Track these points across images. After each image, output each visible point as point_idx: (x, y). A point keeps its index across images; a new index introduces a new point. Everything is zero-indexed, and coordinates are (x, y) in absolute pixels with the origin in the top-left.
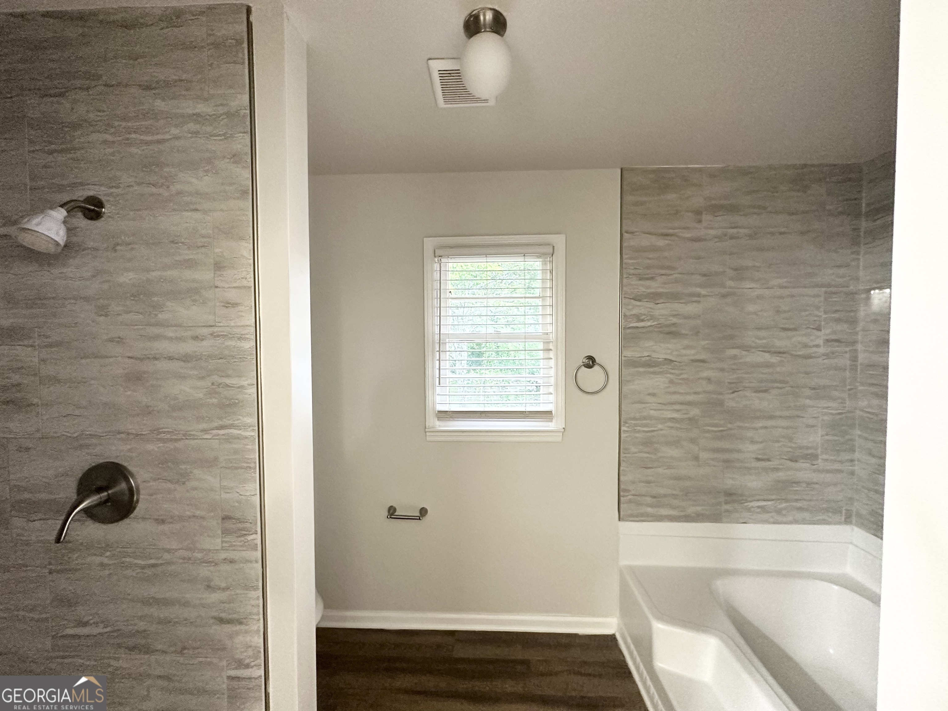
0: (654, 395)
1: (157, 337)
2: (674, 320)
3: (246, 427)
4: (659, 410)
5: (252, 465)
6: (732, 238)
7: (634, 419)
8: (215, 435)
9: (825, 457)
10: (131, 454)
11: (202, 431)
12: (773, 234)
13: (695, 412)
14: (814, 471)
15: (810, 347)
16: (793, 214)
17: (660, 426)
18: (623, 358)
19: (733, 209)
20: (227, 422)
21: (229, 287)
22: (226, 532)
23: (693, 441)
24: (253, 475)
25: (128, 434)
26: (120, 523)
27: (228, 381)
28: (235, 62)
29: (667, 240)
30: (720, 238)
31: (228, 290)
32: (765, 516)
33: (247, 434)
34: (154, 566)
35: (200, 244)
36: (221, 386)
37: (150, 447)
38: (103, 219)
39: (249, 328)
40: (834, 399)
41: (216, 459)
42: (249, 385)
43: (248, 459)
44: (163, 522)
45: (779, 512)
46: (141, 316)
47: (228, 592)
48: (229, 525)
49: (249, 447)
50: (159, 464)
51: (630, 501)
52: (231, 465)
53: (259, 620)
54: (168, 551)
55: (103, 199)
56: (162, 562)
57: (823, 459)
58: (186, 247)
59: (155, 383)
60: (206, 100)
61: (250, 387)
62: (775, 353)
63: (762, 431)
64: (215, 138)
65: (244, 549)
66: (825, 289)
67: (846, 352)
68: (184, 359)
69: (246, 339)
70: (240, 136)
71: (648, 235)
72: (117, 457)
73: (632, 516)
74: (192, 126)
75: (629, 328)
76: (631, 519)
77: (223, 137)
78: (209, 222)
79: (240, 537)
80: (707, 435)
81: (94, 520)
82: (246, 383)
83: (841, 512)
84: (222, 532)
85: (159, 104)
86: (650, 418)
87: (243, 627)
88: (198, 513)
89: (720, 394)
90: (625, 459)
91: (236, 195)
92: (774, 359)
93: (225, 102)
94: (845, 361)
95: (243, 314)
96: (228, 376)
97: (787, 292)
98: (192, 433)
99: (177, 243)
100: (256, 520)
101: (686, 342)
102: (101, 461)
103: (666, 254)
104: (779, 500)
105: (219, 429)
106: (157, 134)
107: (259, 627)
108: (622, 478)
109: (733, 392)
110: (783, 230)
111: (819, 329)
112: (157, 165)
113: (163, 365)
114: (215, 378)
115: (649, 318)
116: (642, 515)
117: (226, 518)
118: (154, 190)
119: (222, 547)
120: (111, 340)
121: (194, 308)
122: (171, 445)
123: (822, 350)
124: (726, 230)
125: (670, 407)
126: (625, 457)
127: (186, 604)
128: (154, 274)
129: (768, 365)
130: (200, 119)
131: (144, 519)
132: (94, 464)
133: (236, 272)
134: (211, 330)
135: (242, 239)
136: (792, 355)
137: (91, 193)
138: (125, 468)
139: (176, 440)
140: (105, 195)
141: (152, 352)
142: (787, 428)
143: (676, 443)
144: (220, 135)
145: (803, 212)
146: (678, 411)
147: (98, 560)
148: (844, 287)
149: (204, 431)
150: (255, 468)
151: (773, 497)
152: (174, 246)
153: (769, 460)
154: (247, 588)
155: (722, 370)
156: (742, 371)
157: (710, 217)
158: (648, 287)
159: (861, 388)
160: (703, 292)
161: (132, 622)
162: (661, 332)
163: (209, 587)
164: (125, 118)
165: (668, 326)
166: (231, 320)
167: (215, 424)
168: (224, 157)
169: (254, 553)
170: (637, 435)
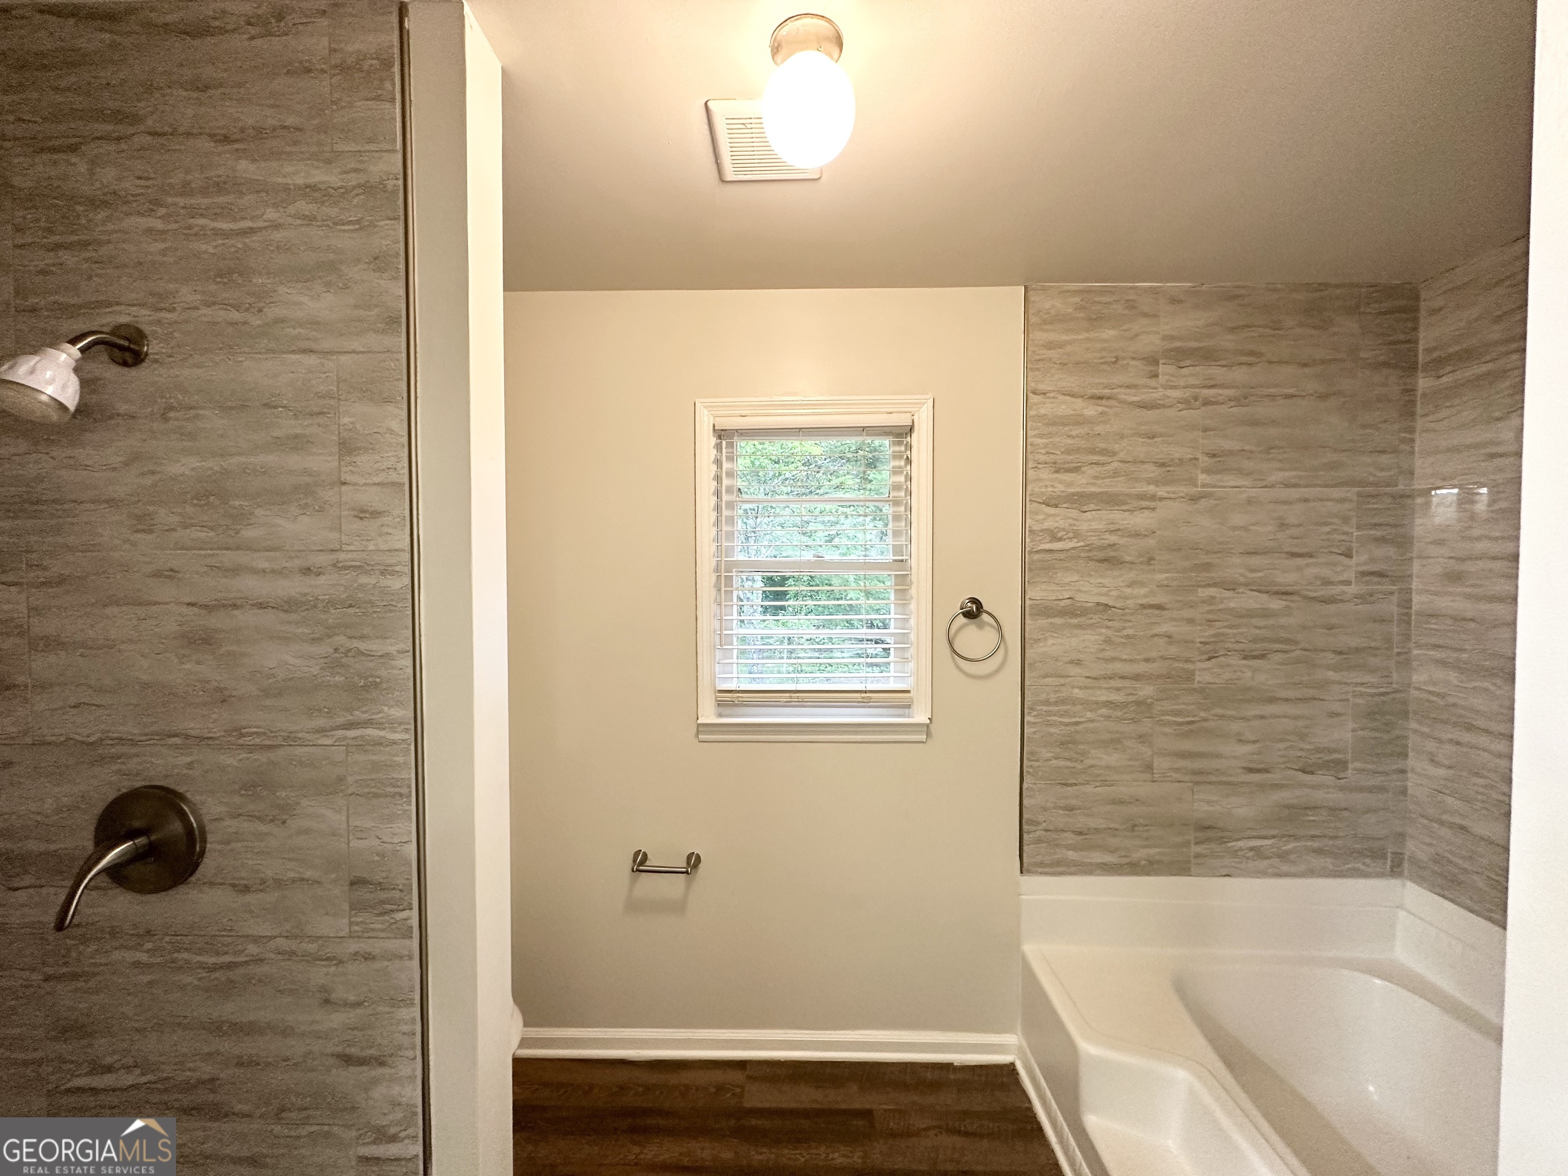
0: (1078, 663)
1: (236, 571)
2: (1113, 539)
3: (393, 724)
4: (1086, 688)
5: (404, 791)
6: (1207, 403)
7: (1047, 703)
8: (338, 739)
9: (1358, 765)
10: (190, 772)
11: (318, 731)
12: (1272, 397)
13: (1147, 691)
14: (1342, 789)
15: (1332, 583)
16: (1305, 365)
17: (1089, 715)
18: (1028, 602)
19: (1208, 356)
20: (359, 715)
21: (365, 484)
22: (356, 906)
23: (1142, 738)
24: (407, 808)
25: (187, 737)
26: (171, 892)
27: (362, 646)
28: (377, 98)
29: (1101, 406)
30: (1187, 403)
31: (364, 488)
32: (1263, 864)
33: (397, 736)
34: (230, 966)
35: (316, 409)
36: (350, 654)
37: (227, 760)
38: (144, 364)
39: (401, 554)
40: (1373, 671)
41: (342, 780)
42: (399, 652)
43: (397, 780)
44: (246, 889)
45: (1283, 856)
46: (212, 534)
47: (359, 1011)
48: (364, 894)
49: (400, 759)
50: (241, 789)
51: (1039, 841)
52: (367, 790)
53: (414, 1058)
54: (256, 940)
55: (147, 329)
56: (244, 959)
57: (1355, 769)
58: (291, 413)
59: (234, 648)
60: (329, 162)
61: (401, 656)
62: (1277, 593)
63: (1256, 723)
64: (343, 228)
65: (390, 935)
66: (1357, 489)
67: (1392, 593)
68: (286, 607)
69: (393, 573)
70: (387, 225)
71: (1068, 398)
72: (167, 776)
73: (1041, 864)
74: (303, 206)
75: (1037, 552)
76: (1040, 870)
77: (357, 227)
78: (332, 372)
79: (381, 914)
80: (1167, 730)
81: (125, 888)
82: (395, 648)
83: (1384, 857)
84: (351, 907)
85: (245, 168)
86: (1074, 702)
87: (386, 1071)
88: (308, 874)
89: (1187, 661)
90: (1031, 770)
91: (379, 325)
92: (1276, 604)
93: (361, 166)
94: (1391, 607)
95: (390, 531)
96: (362, 637)
97: (1295, 493)
98: (300, 735)
99: (275, 407)
100: (411, 885)
101: (1131, 575)
102: (138, 784)
103: (1099, 429)
104: (1284, 836)
105: (346, 729)
106: (243, 218)
107: (414, 1070)
108: (1025, 802)
109: (1209, 659)
110: (1291, 391)
111: (1349, 555)
112: (241, 274)
113: (247, 618)
114: (340, 640)
115: (1071, 535)
116: (1058, 863)
117: (356, 883)
118: (235, 315)
119: (350, 932)
120: (157, 574)
121: (305, 519)
122: (262, 757)
123: (1353, 589)
124: (1197, 390)
125: (1103, 684)
126: (1031, 766)
127: (286, 1032)
128: (235, 460)
129: (1266, 614)
130: (316, 195)
131: (212, 884)
132: (124, 790)
133: (377, 457)
134: (334, 556)
135: (387, 401)
136: (1305, 597)
137: (124, 319)
138: (181, 797)
139: (270, 747)
140: (151, 323)
141: (232, 595)
142: (1296, 718)
143: (1114, 743)
144: (350, 223)
145: (1323, 362)
146: (1118, 689)
147: (130, 956)
148: (1388, 486)
149: (321, 731)
150: (410, 796)
151: (1274, 832)
152: (268, 411)
153: (1267, 771)
154: (395, 1003)
155: (1190, 621)
156: (1225, 624)
157: (1172, 369)
158: (1070, 484)
159: (1415, 652)
160: (1161, 492)
161: (191, 1065)
162: (1090, 559)
163: (327, 1001)
164: (186, 190)
165: (1102, 548)
166: (368, 540)
167: (340, 721)
168: (359, 261)
169: (407, 942)
170: (1052, 730)
